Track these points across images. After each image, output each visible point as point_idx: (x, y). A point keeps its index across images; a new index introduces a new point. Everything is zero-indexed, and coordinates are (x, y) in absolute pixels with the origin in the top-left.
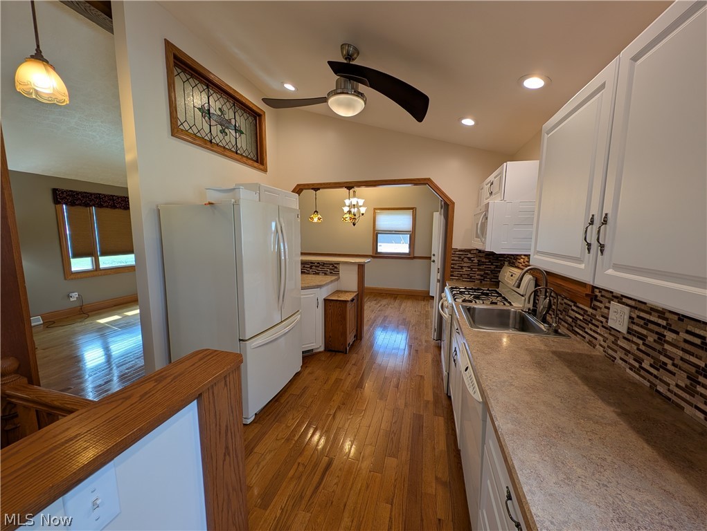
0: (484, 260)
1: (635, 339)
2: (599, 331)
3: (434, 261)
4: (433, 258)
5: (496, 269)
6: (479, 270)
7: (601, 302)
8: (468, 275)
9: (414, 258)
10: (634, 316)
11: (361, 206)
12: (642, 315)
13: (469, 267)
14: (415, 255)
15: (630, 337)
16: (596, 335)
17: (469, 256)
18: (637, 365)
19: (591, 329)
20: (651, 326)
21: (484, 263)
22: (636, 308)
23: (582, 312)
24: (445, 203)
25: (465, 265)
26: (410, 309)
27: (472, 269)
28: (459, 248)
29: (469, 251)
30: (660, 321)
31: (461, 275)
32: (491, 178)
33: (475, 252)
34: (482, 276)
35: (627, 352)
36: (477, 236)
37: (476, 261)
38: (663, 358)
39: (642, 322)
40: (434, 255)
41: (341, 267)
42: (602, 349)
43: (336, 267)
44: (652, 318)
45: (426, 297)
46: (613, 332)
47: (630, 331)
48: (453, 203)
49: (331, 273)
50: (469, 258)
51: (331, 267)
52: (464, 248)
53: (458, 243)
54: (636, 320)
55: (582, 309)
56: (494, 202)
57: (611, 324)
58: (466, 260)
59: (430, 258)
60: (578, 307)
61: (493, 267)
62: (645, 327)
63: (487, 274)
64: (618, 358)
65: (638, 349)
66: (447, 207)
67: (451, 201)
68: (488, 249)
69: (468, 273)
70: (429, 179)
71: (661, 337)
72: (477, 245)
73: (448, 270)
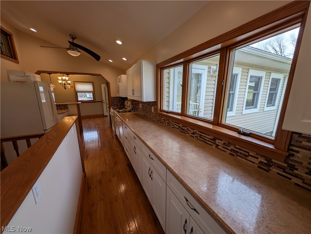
0: (120, 100)
3: (104, 103)
4: (103, 101)
5: (123, 102)
6: (120, 103)
7: (139, 104)
9: (96, 102)
11: (67, 81)
13: (116, 102)
14: (96, 101)
17: (116, 99)
21: (120, 101)
24: (107, 82)
26: (98, 121)
28: (113, 96)
29: (116, 97)
31: (115, 105)
32: (119, 77)
33: (118, 97)
36: (118, 93)
37: (118, 100)
38: (144, 110)
39: (142, 106)
40: (104, 100)
41: (69, 106)
43: (66, 106)
45: (103, 116)
48: (109, 83)
49: (64, 109)
50: (116, 100)
51: (63, 106)
52: (114, 96)
53: (112, 95)
56: (120, 84)
58: (115, 100)
59: (102, 102)
66: (108, 84)
67: (108, 82)
68: (120, 96)
70: (100, 74)
72: (118, 95)
73: (111, 104)
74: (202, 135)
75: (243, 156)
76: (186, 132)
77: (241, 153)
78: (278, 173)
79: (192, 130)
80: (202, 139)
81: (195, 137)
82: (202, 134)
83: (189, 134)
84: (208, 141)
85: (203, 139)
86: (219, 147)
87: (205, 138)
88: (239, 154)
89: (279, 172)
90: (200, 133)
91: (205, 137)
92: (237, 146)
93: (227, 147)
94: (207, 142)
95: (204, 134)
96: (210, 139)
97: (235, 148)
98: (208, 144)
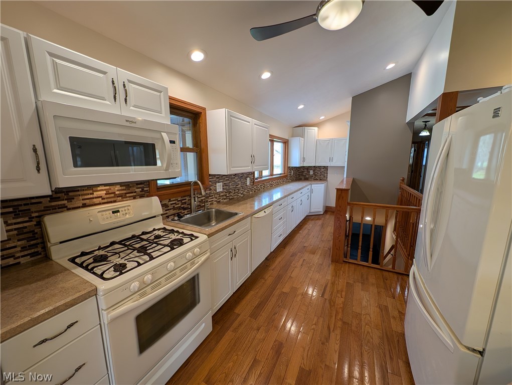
1: (224, 191)
2: (214, 197)
7: (213, 186)
10: (223, 184)
18: (226, 197)
19: (210, 199)
22: (223, 182)
35: (223, 196)
38: (230, 190)
42: (216, 202)
44: (227, 182)
46: (218, 193)
62: (226, 185)
64: (221, 200)
65: (225, 193)
71: (229, 186)
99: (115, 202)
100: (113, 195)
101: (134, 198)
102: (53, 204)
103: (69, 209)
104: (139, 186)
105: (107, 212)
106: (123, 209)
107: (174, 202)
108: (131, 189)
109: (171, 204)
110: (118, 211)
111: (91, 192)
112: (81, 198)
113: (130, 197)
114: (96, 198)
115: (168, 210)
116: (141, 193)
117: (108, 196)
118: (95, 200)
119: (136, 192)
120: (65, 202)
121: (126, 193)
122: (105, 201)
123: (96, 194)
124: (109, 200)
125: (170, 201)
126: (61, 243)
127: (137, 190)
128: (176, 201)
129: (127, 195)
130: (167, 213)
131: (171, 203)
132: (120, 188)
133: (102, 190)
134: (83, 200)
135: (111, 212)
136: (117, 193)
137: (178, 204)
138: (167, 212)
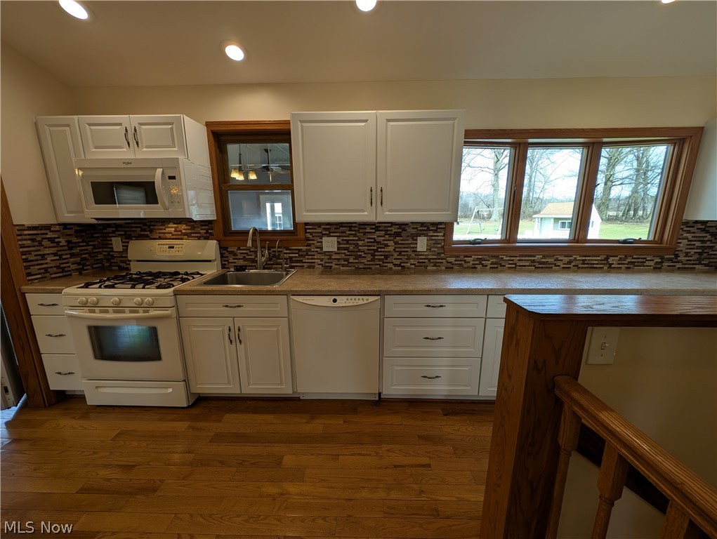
1: (343, 251)
2: (315, 257)
5: (95, 251)
6: (72, 255)
7: (313, 240)
8: (58, 267)
10: (339, 240)
12: (345, 238)
13: (55, 254)
15: (339, 252)
16: (313, 261)
18: (346, 263)
19: (308, 259)
20: (350, 242)
22: (339, 236)
23: (297, 252)
25: (47, 251)
27: (60, 256)
28: (26, 224)
29: (46, 227)
30: (355, 238)
31: (46, 270)
33: (57, 228)
34: (78, 264)
35: (338, 259)
37: (63, 243)
38: (359, 253)
39: (345, 242)
42: (320, 266)
44: (350, 238)
46: (327, 253)
47: (339, 249)
50: (51, 240)
53: (22, 215)
54: (341, 242)
55: (295, 249)
57: (324, 250)
60: (290, 250)
61: (90, 248)
62: (347, 243)
63: (85, 259)
64: (334, 265)
65: (346, 255)
69: (57, 263)
71: (357, 245)
73: (20, 265)
74: (586, 260)
75: (640, 264)
76: (551, 266)
77: (638, 262)
78: (668, 266)
79: (566, 258)
80: (587, 266)
81: (574, 266)
82: (587, 258)
83: (559, 266)
84: (597, 264)
85: (588, 264)
86: (613, 266)
87: (592, 262)
88: (636, 264)
89: (669, 264)
90: (584, 258)
91: (592, 260)
92: (635, 257)
93: (623, 262)
94: (595, 266)
95: (590, 256)
96: (601, 260)
97: (633, 258)
98: (597, 268)
99: (182, 239)
100: (180, 233)
101: (199, 238)
102: (143, 233)
103: (151, 239)
104: (203, 227)
105: (165, 246)
106: (178, 246)
107: (245, 252)
108: (196, 230)
109: (241, 253)
110: (173, 247)
111: (164, 227)
112: (157, 231)
113: (194, 237)
114: (168, 233)
115: (237, 259)
116: (205, 235)
117: (176, 233)
118: (166, 235)
119: (200, 233)
120: (149, 233)
121: (191, 233)
122: (174, 237)
123: (167, 230)
124: (177, 237)
125: (239, 249)
126: (138, 261)
127: (202, 231)
128: (248, 251)
129: (193, 235)
130: (235, 263)
131: (241, 251)
132: (186, 228)
133: (172, 227)
134: (159, 233)
135: (167, 246)
136: (183, 231)
137: (251, 255)
138: (236, 261)
